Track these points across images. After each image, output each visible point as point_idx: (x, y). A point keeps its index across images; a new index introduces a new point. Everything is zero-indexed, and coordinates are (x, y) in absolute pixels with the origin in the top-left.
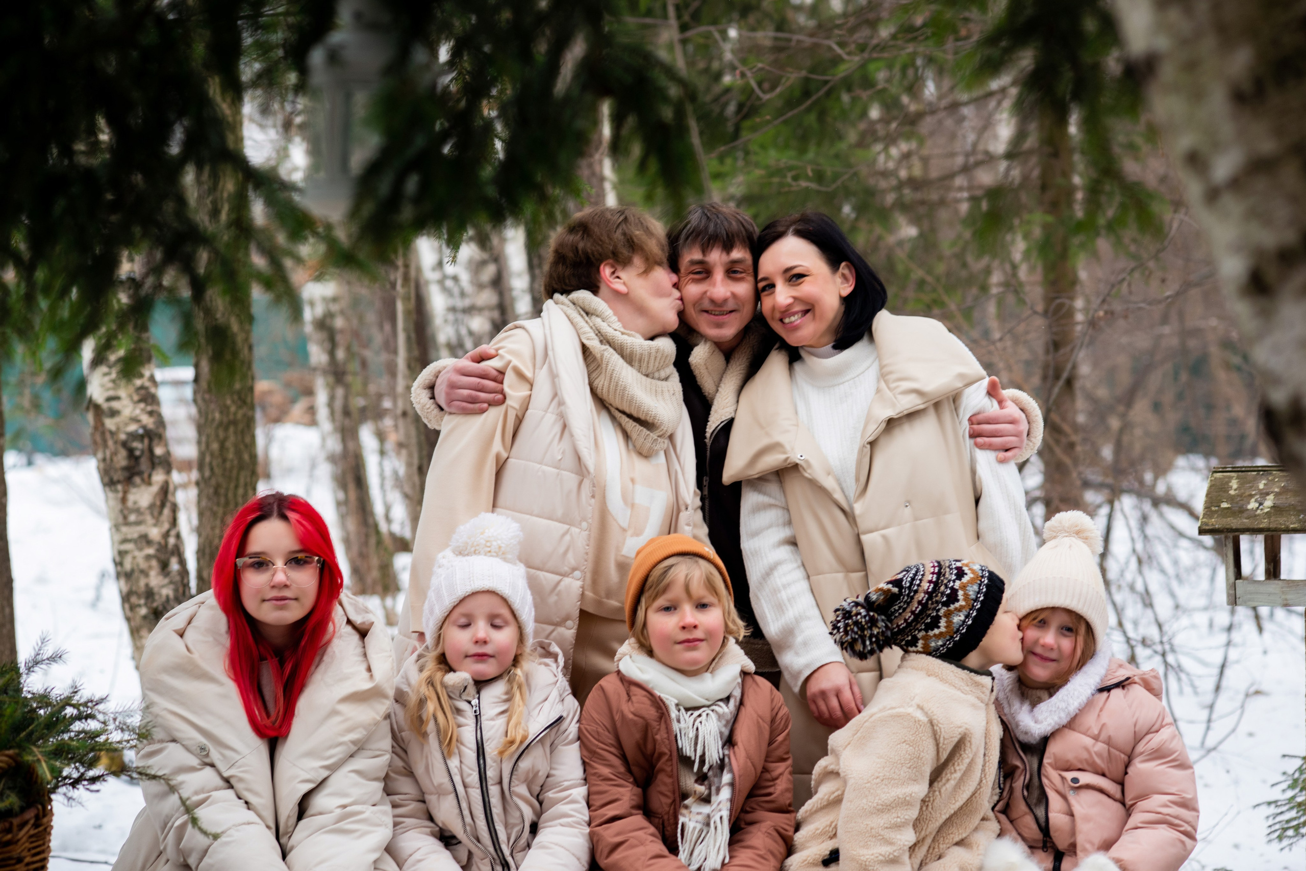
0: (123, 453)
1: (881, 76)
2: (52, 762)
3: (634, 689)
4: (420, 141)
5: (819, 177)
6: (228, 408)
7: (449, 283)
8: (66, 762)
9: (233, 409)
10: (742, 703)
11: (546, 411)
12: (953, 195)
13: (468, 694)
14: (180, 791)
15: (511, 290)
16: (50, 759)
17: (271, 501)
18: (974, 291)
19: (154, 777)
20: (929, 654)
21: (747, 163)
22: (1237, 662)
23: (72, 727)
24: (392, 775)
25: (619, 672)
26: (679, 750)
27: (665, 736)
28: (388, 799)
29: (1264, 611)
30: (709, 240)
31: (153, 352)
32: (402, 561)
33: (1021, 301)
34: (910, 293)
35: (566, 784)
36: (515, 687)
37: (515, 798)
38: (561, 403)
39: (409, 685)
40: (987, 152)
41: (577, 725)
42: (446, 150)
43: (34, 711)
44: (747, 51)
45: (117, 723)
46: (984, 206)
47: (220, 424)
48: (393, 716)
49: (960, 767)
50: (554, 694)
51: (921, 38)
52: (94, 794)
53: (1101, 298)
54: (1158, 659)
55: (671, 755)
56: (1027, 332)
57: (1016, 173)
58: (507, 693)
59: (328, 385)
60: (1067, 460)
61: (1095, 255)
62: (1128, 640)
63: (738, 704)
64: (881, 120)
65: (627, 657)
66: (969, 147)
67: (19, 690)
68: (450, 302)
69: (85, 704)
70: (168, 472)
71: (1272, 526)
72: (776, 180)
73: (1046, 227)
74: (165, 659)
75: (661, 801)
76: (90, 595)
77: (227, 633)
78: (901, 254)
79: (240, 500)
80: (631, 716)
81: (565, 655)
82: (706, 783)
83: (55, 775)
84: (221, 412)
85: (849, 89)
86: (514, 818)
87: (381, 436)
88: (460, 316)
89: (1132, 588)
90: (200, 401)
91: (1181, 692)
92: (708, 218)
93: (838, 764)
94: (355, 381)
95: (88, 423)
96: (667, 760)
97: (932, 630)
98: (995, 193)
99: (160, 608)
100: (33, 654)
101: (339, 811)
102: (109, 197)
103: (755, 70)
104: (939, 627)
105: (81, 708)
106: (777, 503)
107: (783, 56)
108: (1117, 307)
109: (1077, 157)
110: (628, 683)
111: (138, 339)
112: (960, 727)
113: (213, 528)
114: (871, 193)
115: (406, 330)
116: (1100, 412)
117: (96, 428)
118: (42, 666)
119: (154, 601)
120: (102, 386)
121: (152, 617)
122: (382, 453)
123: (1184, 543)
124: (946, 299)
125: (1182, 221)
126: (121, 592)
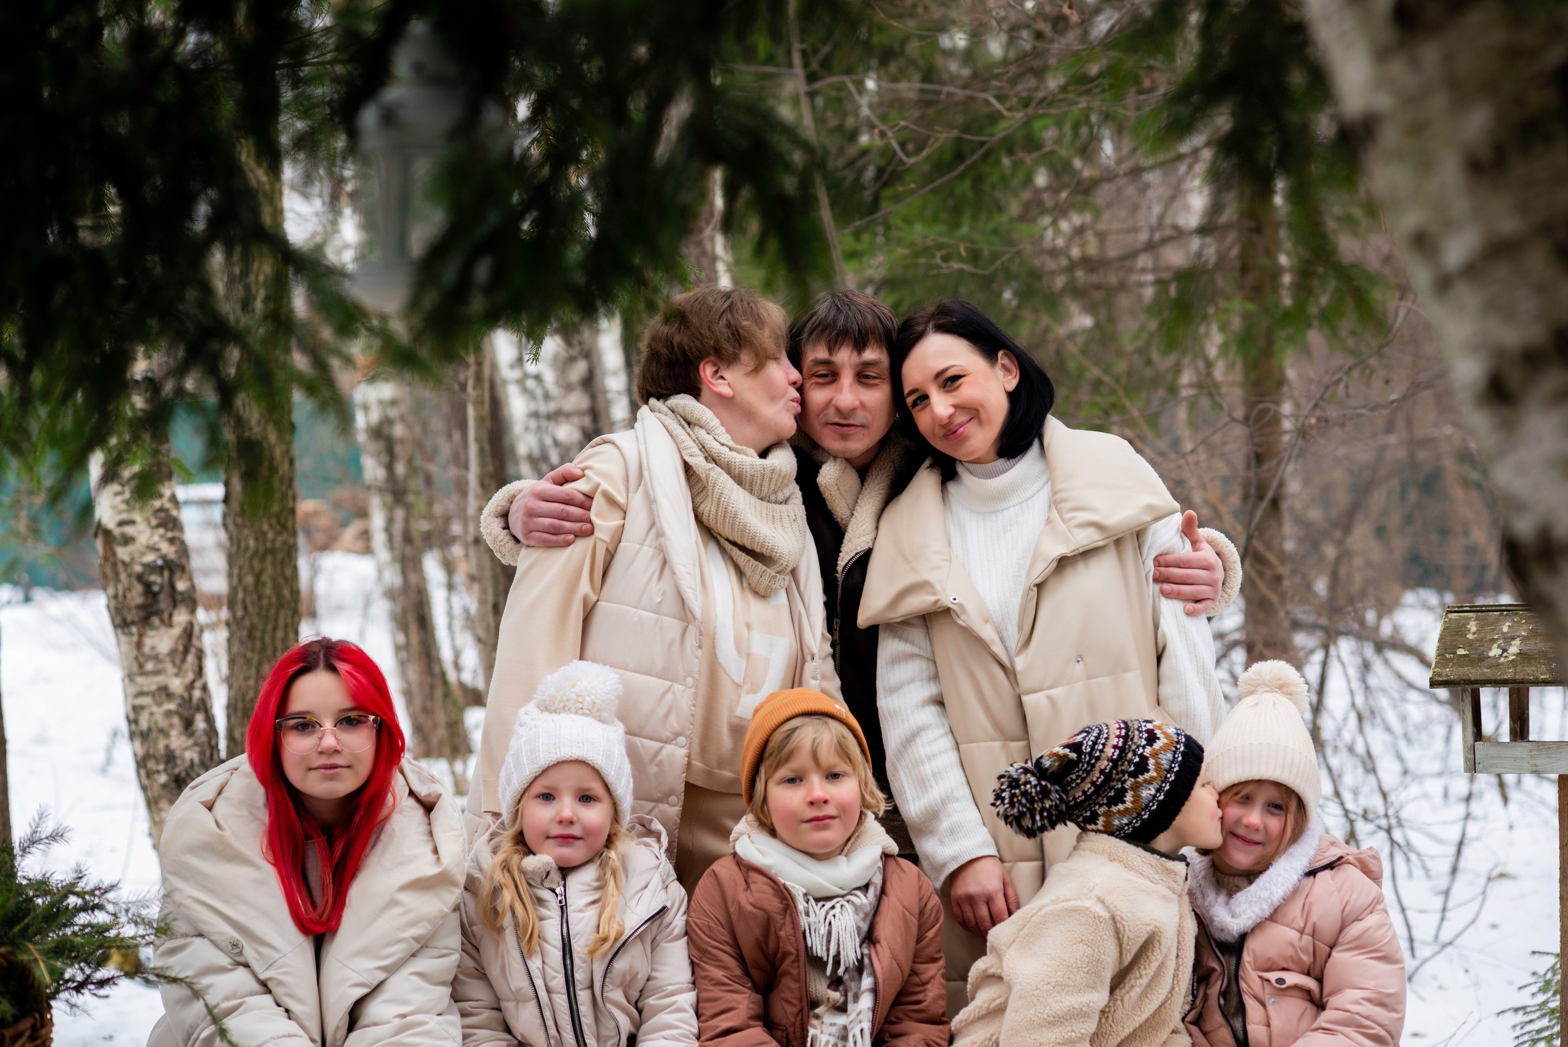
0: (138, 588)
1: (1049, 135)
2: (52, 962)
3: (753, 875)
4: (493, 218)
5: (975, 257)
6: (264, 534)
7: (531, 384)
8: (69, 962)
9: (270, 535)
10: (883, 891)
11: (642, 544)
12: (1134, 278)
13: (551, 882)
14: (206, 997)
15: (605, 392)
16: (50, 958)
17: (316, 648)
18: (1161, 393)
19: (175, 980)
20: (1111, 834)
21: (888, 240)
22: (1478, 839)
23: (76, 919)
24: (461, 977)
25: (735, 854)
26: (808, 950)
27: (791, 932)
28: (456, 1006)
29: (1510, 778)
30: (837, 336)
31: (174, 468)
32: (474, 717)
33: (1218, 406)
34: (1084, 396)
35: (671, 988)
36: (609, 873)
37: (608, 1005)
38: (660, 534)
39: (481, 870)
40: (1176, 227)
41: (685, 917)
42: (525, 226)
43: (30, 900)
44: (888, 106)
45: (130, 915)
46: (1173, 290)
47: (256, 553)
48: (462, 906)
49: (1147, 971)
50: (656, 880)
51: (1096, 91)
52: (102, 1001)
53: (1313, 402)
54: (1383, 835)
55: (798, 955)
56: (1224, 444)
57: (1211, 252)
58: (598, 879)
59: (385, 505)
60: (1273, 597)
61: (1306, 351)
62: (1346, 813)
63: (878, 893)
64: (1047, 188)
65: (745, 837)
66: (1154, 220)
67: (12, 875)
68: (533, 406)
69: (92, 893)
70: (193, 611)
71: (1518, 677)
72: (922, 260)
73: (1246, 316)
74: (190, 836)
75: (785, 1011)
76: (99, 758)
77: (265, 806)
78: (1072, 349)
79: (279, 645)
80: (750, 908)
81: (668, 835)
82: (841, 988)
83: (56, 977)
84: (256, 539)
85: (1010, 151)
86: (608, 1029)
87: (449, 567)
88: (544, 423)
89: (1351, 749)
90: (231, 527)
91: (1410, 875)
92: (838, 309)
93: (1001, 966)
94: (419, 503)
95: (95, 551)
96: (794, 961)
97: (1116, 805)
98: (1186, 276)
99: (183, 775)
100: (29, 831)
101: (397, 1021)
102: (121, 281)
103: (896, 129)
104: (1124, 802)
105: (87, 897)
106: (921, 653)
107: (930, 111)
108: (1333, 413)
109: (1283, 233)
110: (747, 868)
111: (156, 453)
112: (1149, 925)
113: (246, 679)
114: (1036, 275)
115: (478, 440)
116: (1312, 539)
117: (106, 559)
118: (40, 846)
119: (175, 766)
120: (113, 507)
121: (173, 785)
122: (451, 587)
123: (1413, 696)
124: (1127, 403)
125: (1409, 310)
126: (135, 755)
